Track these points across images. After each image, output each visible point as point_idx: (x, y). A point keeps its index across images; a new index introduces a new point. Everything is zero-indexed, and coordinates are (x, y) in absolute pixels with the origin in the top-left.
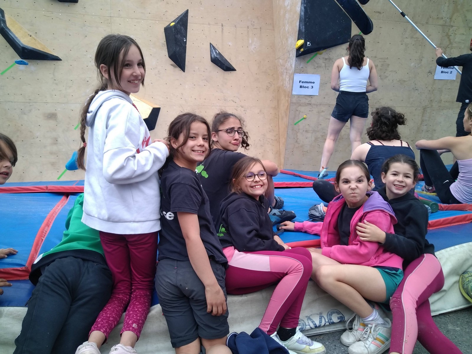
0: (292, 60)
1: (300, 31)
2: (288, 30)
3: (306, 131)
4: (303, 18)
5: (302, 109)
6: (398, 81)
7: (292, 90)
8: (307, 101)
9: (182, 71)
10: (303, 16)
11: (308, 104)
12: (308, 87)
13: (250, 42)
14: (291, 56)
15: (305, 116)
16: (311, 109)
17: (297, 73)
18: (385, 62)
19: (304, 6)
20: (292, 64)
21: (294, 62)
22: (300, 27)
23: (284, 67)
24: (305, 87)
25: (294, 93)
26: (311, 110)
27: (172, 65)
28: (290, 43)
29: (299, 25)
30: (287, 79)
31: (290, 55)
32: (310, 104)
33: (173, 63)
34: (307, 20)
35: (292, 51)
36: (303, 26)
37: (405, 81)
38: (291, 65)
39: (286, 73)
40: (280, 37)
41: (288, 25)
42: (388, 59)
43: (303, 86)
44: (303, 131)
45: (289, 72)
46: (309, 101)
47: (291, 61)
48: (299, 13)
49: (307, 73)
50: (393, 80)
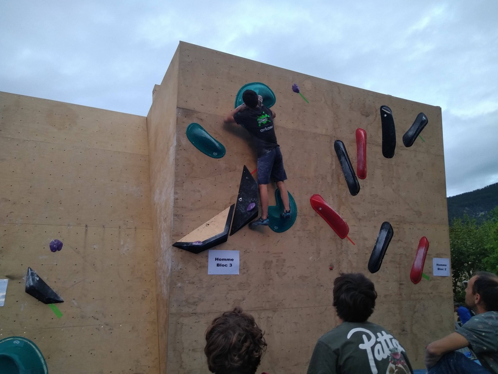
2: (164, 227)
3: (193, 350)
5: (185, 321)
6: (298, 278)
8: (191, 310)
11: (192, 314)
13: (122, 243)
14: (167, 256)
16: (197, 319)
18: (280, 257)
20: (168, 265)
21: (170, 263)
23: (162, 271)
26: (197, 321)
28: (166, 241)
30: (165, 285)
32: (195, 313)
37: (306, 277)
40: (158, 236)
41: (164, 222)
42: (282, 254)
44: (189, 350)
46: (193, 310)
50: (293, 277)
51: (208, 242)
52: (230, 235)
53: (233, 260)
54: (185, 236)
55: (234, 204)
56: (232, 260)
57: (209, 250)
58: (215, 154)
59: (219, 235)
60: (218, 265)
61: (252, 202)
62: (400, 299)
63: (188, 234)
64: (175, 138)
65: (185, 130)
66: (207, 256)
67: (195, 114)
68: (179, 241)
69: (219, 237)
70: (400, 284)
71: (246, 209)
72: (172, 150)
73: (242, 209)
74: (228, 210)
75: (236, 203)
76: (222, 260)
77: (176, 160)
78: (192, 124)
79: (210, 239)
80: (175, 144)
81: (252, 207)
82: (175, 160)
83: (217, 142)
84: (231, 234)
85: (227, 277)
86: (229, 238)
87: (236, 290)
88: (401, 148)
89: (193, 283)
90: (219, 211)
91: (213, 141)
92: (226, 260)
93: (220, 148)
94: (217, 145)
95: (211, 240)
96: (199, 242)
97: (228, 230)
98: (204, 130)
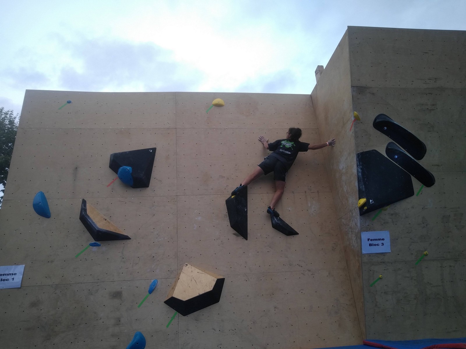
0: (356, 218)
1: (360, 190)
2: (346, 190)
3: (385, 292)
4: (362, 178)
5: (376, 268)
7: (361, 249)
8: (380, 260)
9: (244, 240)
10: (361, 177)
11: (381, 262)
12: (378, 245)
13: (309, 205)
14: (354, 215)
15: (381, 276)
16: (385, 267)
17: (364, 231)
18: (458, 211)
19: (360, 168)
20: (356, 222)
21: (359, 220)
22: (359, 187)
23: (349, 227)
24: (375, 245)
25: (364, 252)
27: (234, 234)
28: (350, 203)
29: (358, 185)
30: (354, 239)
31: (352, 214)
32: (384, 262)
33: (235, 232)
34: (366, 179)
35: (355, 210)
36: (362, 185)
38: (356, 224)
39: (352, 232)
40: (339, 198)
41: (346, 187)
42: (459, 208)
43: (373, 244)
44: (382, 293)
45: (354, 231)
46: (382, 260)
47: (356, 220)
48: (357, 174)
49: (374, 230)
67: (368, 90)
82: (354, 133)
87: (418, 242)
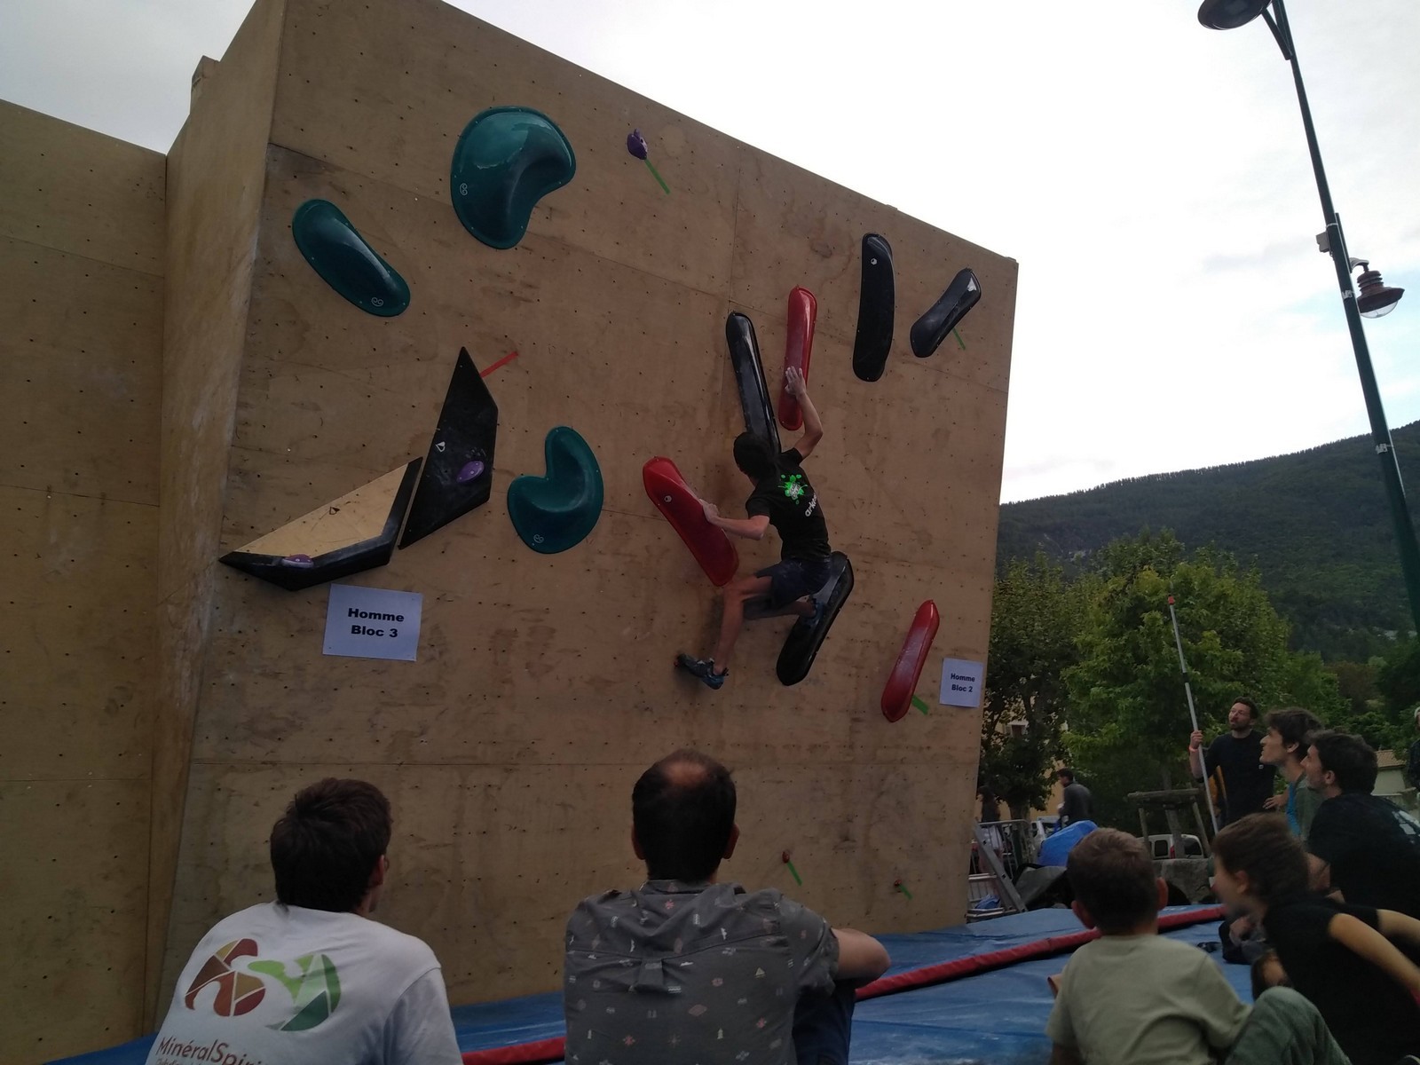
2: (196, 503)
6: (586, 682)
11: (264, 763)
13: (53, 539)
14: (200, 590)
16: (275, 781)
18: (541, 620)
20: (201, 617)
21: (208, 611)
23: (180, 632)
28: (200, 545)
30: (186, 674)
31: (197, 588)
32: (274, 764)
37: (608, 683)
38: (199, 623)
39: (185, 650)
40: (175, 528)
41: (197, 490)
42: (548, 613)
45: (192, 647)
46: (267, 753)
47: (201, 607)
50: (570, 680)
51: (332, 561)
52: (401, 547)
53: (402, 618)
54: (261, 535)
55: (421, 458)
56: (400, 618)
57: (332, 585)
58: (377, 302)
59: (367, 543)
60: (355, 630)
61: (475, 459)
62: (849, 759)
63: (273, 530)
64: (255, 238)
65: (289, 218)
66: (325, 603)
67: (327, 173)
68: (243, 550)
69: (365, 550)
70: (856, 720)
71: (454, 477)
72: (243, 274)
73: (442, 475)
74: (401, 471)
75: (425, 456)
76: (370, 617)
77: (253, 303)
78: (314, 201)
79: (337, 553)
80: (253, 254)
81: (472, 472)
82: (248, 303)
83: (388, 267)
84: (403, 545)
85: (381, 667)
86: (397, 555)
87: (403, 705)
88: (903, 358)
89: (276, 675)
90: (372, 472)
91: (377, 262)
92: (380, 618)
93: (394, 286)
94: (386, 274)
95: (340, 555)
96: (303, 558)
97: (394, 532)
98: (351, 227)
